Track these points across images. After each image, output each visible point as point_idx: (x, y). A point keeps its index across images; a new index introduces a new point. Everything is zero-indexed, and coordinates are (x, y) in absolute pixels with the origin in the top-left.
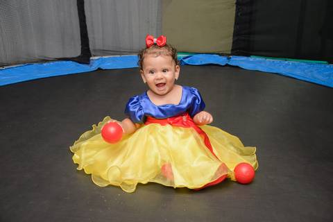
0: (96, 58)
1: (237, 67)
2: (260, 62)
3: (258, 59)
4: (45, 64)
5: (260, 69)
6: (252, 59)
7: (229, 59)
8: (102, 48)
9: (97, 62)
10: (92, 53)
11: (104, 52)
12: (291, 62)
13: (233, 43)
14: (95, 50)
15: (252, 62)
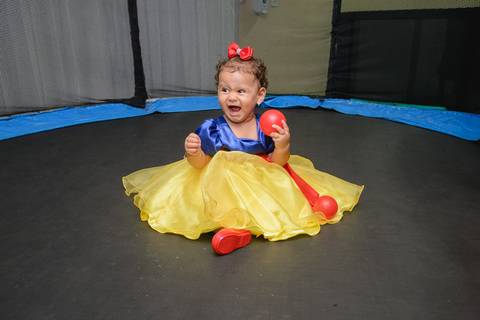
0: (154, 100)
1: (333, 110)
2: (361, 106)
3: (359, 102)
4: (89, 108)
5: (360, 113)
6: (351, 102)
7: (321, 101)
8: (161, 88)
9: (153, 104)
10: (149, 94)
11: (164, 92)
12: (400, 107)
13: (328, 82)
14: (152, 91)
15: (351, 106)
